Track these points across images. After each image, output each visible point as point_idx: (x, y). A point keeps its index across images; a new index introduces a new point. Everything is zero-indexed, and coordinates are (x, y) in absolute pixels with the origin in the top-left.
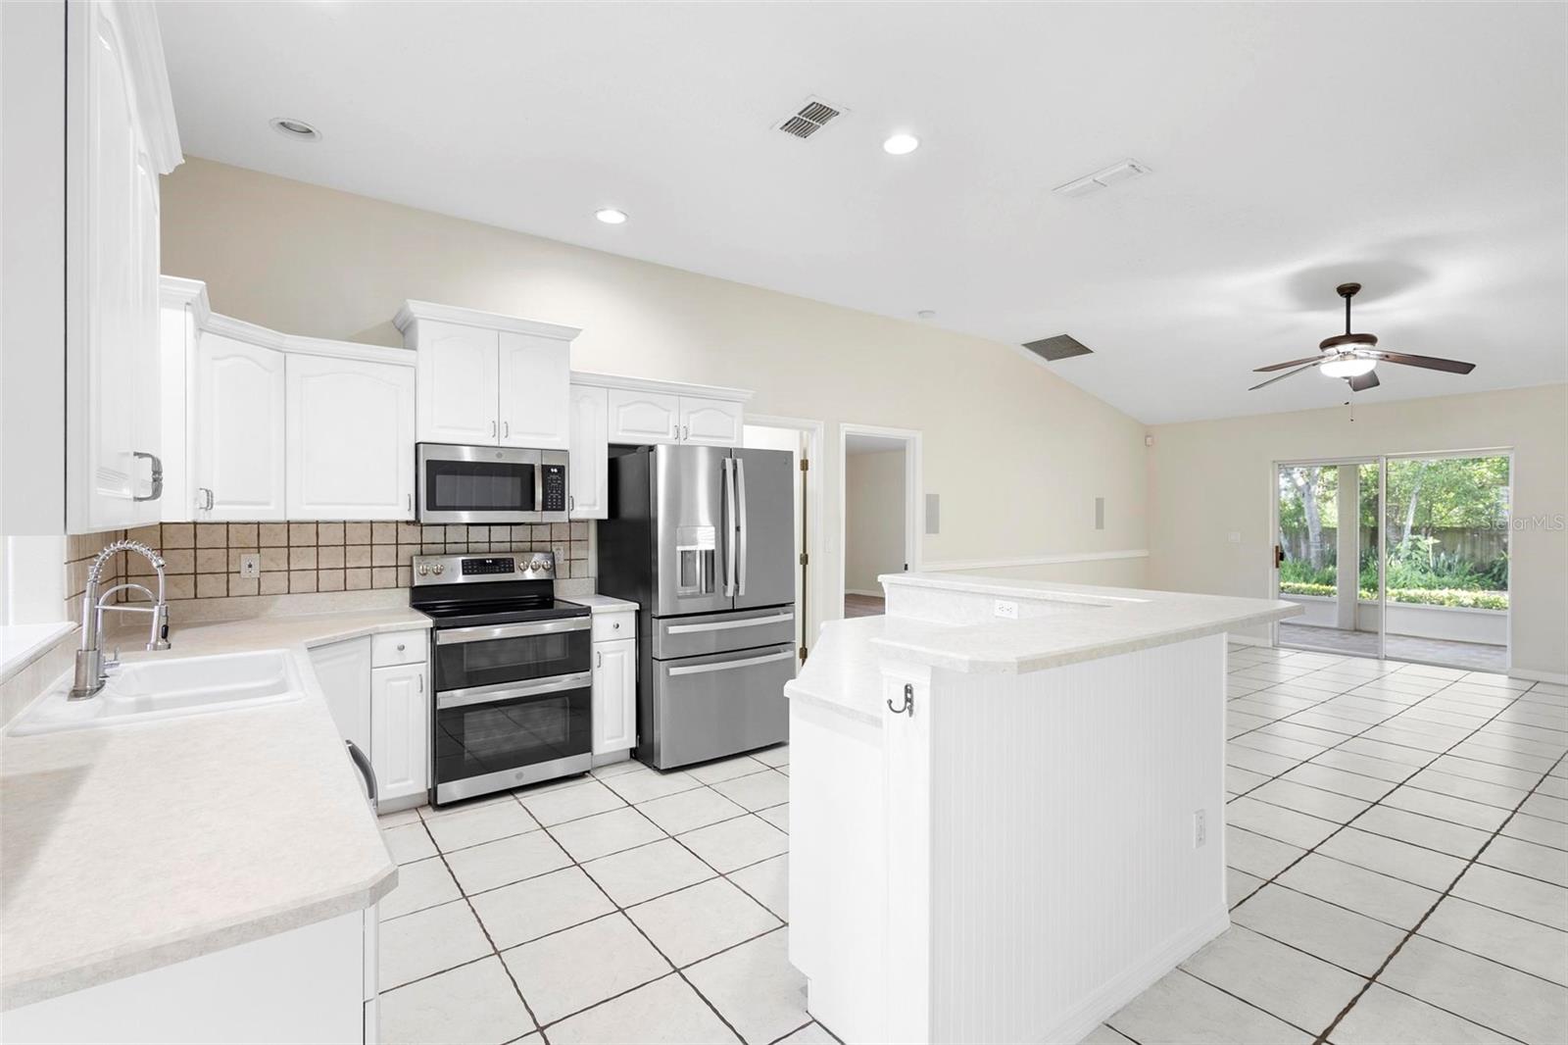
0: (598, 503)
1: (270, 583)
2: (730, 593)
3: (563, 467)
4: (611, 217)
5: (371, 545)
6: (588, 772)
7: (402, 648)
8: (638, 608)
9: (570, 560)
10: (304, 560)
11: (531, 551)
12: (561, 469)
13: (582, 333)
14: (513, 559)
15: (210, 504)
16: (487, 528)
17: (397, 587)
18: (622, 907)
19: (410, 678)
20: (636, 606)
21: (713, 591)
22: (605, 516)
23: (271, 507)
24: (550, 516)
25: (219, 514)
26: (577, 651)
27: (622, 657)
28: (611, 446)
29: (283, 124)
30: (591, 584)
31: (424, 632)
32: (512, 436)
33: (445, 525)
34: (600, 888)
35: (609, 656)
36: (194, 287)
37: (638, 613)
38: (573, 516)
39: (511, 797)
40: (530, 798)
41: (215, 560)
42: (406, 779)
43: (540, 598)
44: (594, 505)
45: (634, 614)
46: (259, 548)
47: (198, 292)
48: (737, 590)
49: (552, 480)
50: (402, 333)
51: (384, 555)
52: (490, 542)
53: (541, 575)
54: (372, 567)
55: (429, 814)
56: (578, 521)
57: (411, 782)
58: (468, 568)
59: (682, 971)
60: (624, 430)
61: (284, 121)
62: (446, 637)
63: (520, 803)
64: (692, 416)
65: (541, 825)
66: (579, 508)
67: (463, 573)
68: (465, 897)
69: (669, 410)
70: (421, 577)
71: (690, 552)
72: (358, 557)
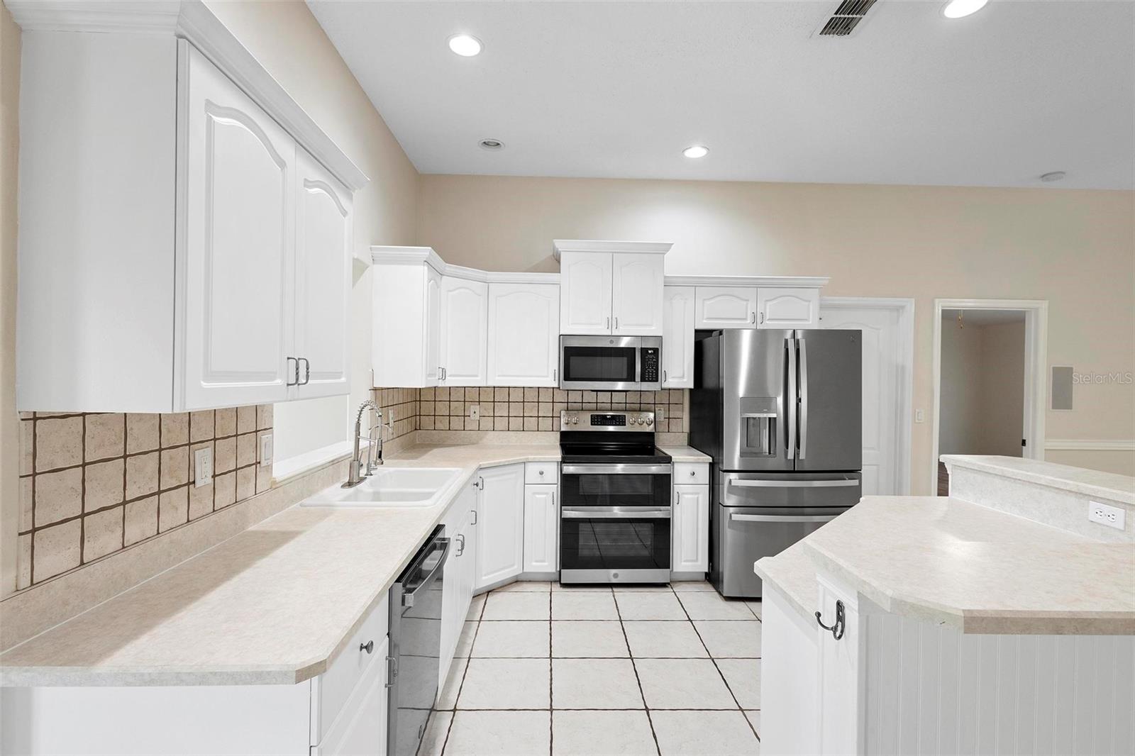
0: (685, 376)
1: (487, 423)
2: (791, 456)
3: (658, 349)
4: (696, 152)
5: (538, 402)
6: (669, 584)
7: (541, 473)
8: (711, 461)
9: (669, 418)
10: (502, 410)
11: (640, 411)
12: (656, 351)
13: (673, 246)
14: (625, 416)
15: (444, 377)
16: (610, 393)
17: (553, 431)
18: (649, 708)
19: (547, 494)
20: (710, 459)
21: (775, 453)
22: (692, 386)
23: (478, 378)
24: (646, 386)
25: (450, 382)
26: (661, 490)
27: (698, 498)
28: (696, 331)
29: (485, 143)
30: (684, 438)
31: (556, 464)
32: (620, 328)
33: (583, 390)
34: (639, 684)
35: (686, 496)
36: (425, 251)
37: (712, 466)
38: (665, 385)
39: (610, 590)
40: (621, 594)
41: (457, 408)
42: (544, 561)
43: (643, 446)
44: (683, 377)
45: (708, 465)
46: (479, 402)
47: (428, 253)
48: (797, 454)
49: (649, 358)
50: (554, 263)
51: (545, 409)
52: (611, 403)
53: (650, 429)
54: (538, 417)
55: (556, 587)
56: (665, 389)
57: (545, 564)
58: (596, 420)
60: (709, 318)
61: (486, 141)
62: (570, 469)
63: (614, 596)
64: (769, 303)
65: (620, 617)
66: (670, 380)
67: (592, 424)
68: (551, 658)
69: (748, 300)
70: (566, 425)
71: (754, 418)
72: (531, 410)
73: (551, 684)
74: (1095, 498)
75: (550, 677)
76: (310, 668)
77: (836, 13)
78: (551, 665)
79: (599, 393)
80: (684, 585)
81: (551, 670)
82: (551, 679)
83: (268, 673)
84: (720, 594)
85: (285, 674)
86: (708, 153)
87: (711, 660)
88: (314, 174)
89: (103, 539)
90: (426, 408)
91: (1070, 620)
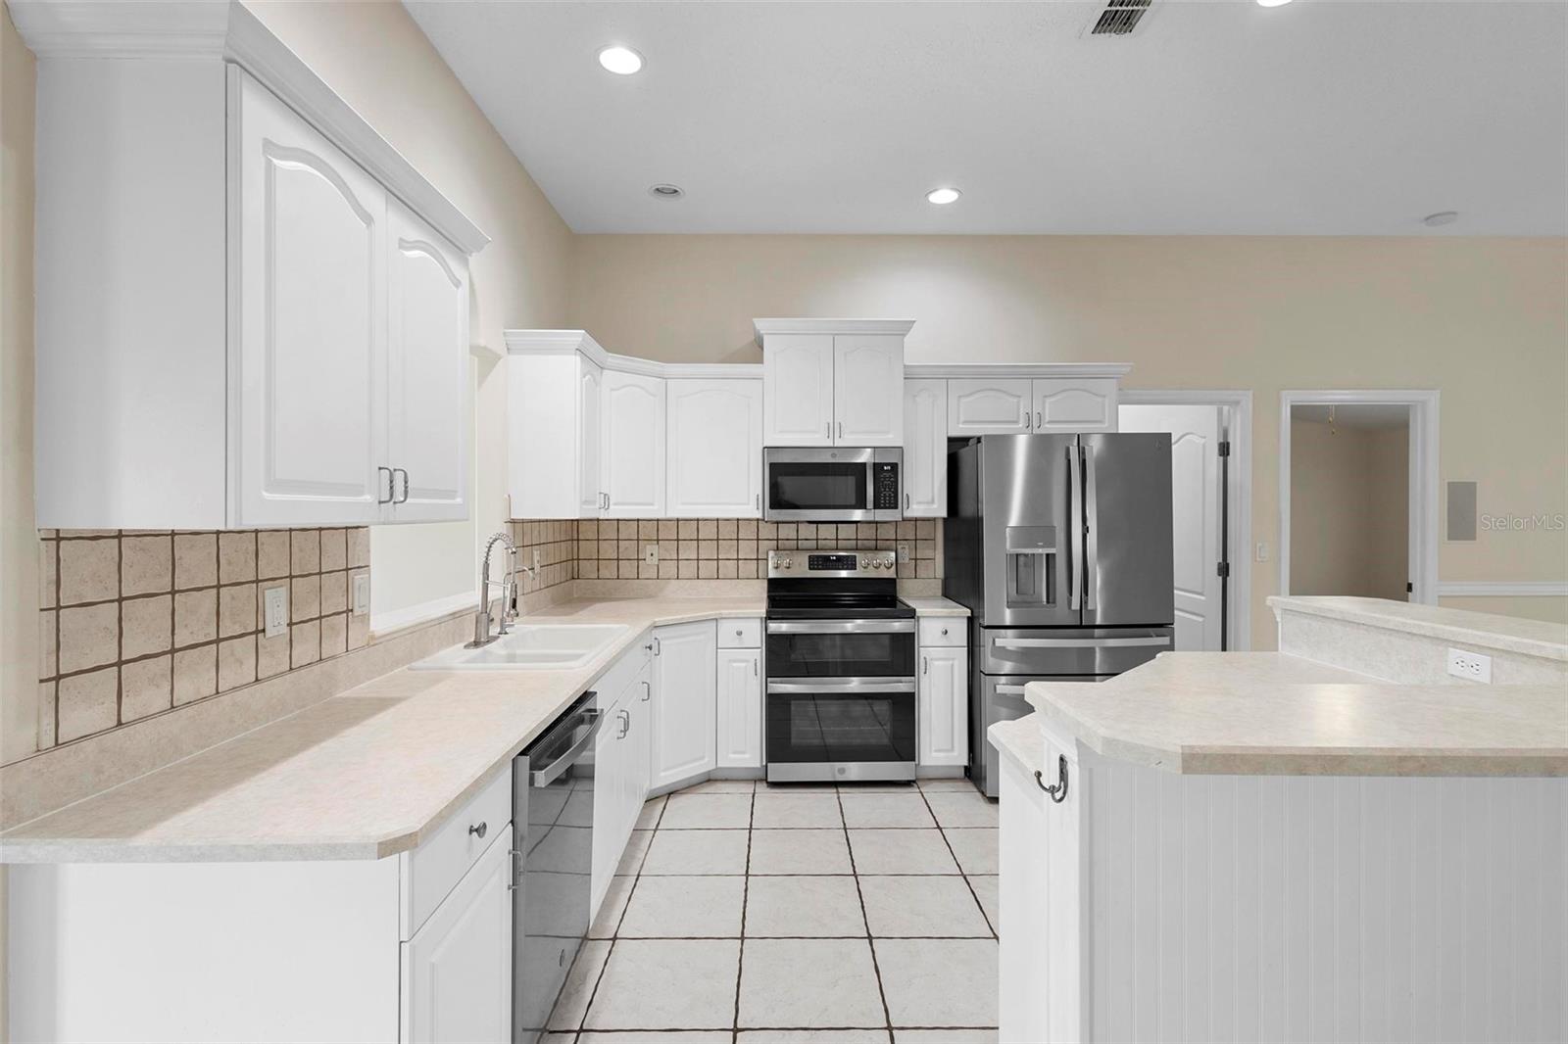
0: (936, 500)
1: (669, 568)
2: (1076, 605)
3: (896, 464)
4: (944, 196)
5: (738, 540)
6: (914, 781)
7: (739, 633)
8: (970, 615)
9: (916, 559)
10: (688, 551)
11: (876, 549)
12: (894, 466)
13: (915, 325)
14: (855, 557)
15: (606, 506)
16: (835, 525)
17: (758, 578)
18: (873, 935)
19: (747, 661)
20: (968, 612)
21: (1054, 602)
22: (944, 514)
23: (656, 507)
24: (882, 515)
25: (615, 513)
26: (901, 655)
27: (952, 665)
28: (951, 440)
29: (658, 189)
30: (937, 587)
31: (759, 620)
32: (845, 436)
33: (798, 522)
34: (863, 907)
35: (936, 663)
36: (577, 336)
37: (971, 621)
38: (908, 514)
39: (835, 790)
40: (849, 796)
41: (628, 549)
42: (743, 753)
43: (881, 597)
44: (933, 502)
45: (965, 621)
46: (658, 540)
47: (581, 339)
48: (1083, 602)
49: (885, 478)
50: (755, 351)
51: (747, 549)
52: (837, 539)
53: (890, 574)
54: (738, 559)
55: (762, 788)
56: (910, 520)
57: (747, 756)
58: (816, 562)
59: (894, 1032)
60: (965, 422)
61: (659, 187)
62: (776, 627)
63: (839, 798)
64: (1048, 400)
65: (845, 824)
66: (915, 506)
67: (810, 569)
68: (747, 875)
69: (1019, 397)
70: (774, 570)
71: (1026, 555)
72: (728, 550)
73: (744, 908)
74: (1456, 644)
75: (743, 899)
76: (396, 840)
77: (1110, 5)
78: (746, 883)
79: (819, 525)
80: (935, 784)
81: (746, 890)
82: (745, 902)
83: (345, 846)
84: (983, 793)
85: (365, 846)
86: (959, 197)
87: (962, 877)
88: (413, 233)
89: (146, 695)
90: (587, 549)
91: (1316, 758)
